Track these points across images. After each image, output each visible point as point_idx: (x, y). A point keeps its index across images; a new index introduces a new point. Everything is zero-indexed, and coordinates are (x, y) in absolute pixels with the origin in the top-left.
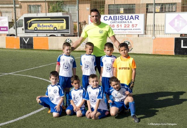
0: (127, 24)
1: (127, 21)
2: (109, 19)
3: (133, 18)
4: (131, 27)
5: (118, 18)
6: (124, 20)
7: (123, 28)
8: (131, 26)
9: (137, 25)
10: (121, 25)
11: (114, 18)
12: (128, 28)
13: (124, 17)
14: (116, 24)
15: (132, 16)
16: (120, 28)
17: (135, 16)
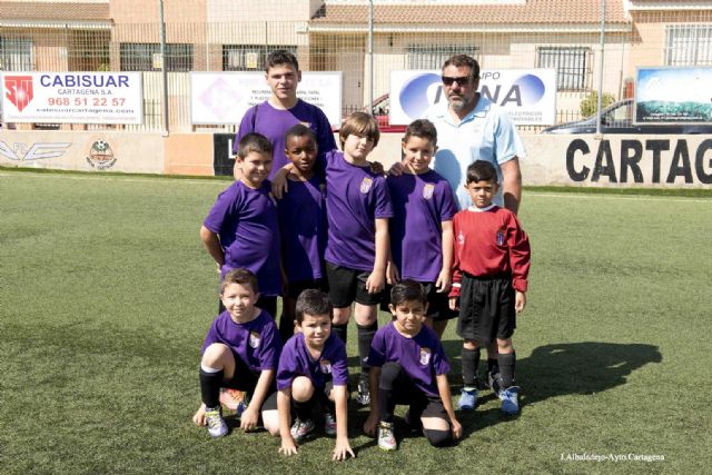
0: (100, 96)
1: (99, 89)
2: (55, 83)
3: (114, 83)
4: (109, 106)
5: (76, 80)
6: (93, 87)
7: (90, 106)
8: (109, 102)
9: (124, 100)
10: (85, 100)
11: (67, 81)
12: (103, 108)
13: (92, 80)
14: (72, 97)
15: (111, 77)
16: (82, 106)
17: (120, 77)
